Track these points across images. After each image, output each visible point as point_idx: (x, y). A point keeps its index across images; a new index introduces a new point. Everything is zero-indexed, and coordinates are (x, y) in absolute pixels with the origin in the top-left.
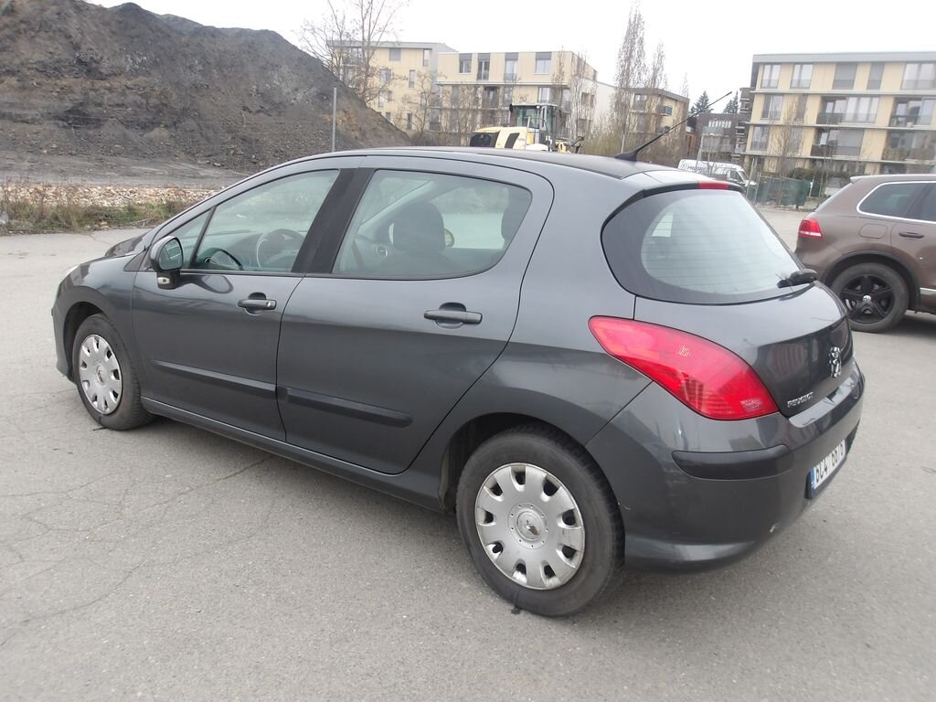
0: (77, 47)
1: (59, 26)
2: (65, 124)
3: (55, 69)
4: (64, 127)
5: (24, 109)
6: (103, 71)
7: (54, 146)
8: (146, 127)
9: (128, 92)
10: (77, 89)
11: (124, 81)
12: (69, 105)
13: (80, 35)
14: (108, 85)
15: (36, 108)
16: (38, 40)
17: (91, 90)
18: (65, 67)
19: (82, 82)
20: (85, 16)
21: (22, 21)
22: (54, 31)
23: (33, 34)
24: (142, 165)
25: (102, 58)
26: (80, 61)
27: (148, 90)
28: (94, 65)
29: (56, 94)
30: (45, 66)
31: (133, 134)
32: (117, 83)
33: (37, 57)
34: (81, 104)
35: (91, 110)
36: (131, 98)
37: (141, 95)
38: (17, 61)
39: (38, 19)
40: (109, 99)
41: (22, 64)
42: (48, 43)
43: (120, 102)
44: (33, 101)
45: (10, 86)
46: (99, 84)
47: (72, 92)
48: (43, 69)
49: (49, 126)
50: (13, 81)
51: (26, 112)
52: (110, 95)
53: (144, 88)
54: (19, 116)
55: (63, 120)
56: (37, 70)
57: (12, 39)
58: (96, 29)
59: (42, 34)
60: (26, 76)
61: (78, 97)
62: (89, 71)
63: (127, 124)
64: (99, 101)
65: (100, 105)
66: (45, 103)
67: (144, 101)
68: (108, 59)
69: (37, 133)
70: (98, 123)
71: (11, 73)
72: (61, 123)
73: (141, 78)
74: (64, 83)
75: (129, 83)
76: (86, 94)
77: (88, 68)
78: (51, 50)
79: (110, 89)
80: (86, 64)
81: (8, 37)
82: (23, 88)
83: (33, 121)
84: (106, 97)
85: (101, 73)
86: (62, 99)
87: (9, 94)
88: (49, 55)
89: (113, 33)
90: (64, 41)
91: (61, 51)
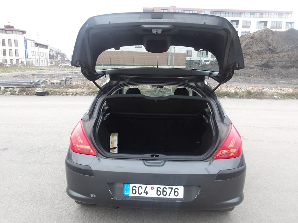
0: (270, 45)
1: (265, 39)
2: (262, 68)
3: (262, 52)
4: (261, 69)
5: (250, 64)
6: (277, 51)
7: (256, 75)
8: (288, 68)
9: (284, 57)
10: (267, 58)
11: (283, 54)
12: (263, 62)
13: (272, 41)
14: (278, 55)
15: (254, 64)
16: (258, 44)
17: (272, 57)
18: (265, 51)
19: (269, 55)
20: (275, 35)
21: (255, 40)
22: (264, 41)
23: (257, 43)
24: (282, 80)
25: (277, 47)
26: (270, 49)
27: (291, 56)
28: (274, 50)
29: (260, 60)
30: (259, 52)
31: (283, 71)
32: (281, 55)
33: (257, 49)
34: (267, 62)
35: (271, 63)
36: (285, 59)
37: (289, 58)
38: (251, 51)
39: (260, 38)
40: (277, 60)
41: (252, 52)
42: (261, 45)
43: (281, 61)
44: (254, 62)
45: (248, 58)
46: (275, 55)
47: (265, 58)
48: (258, 53)
49: (257, 69)
50: (249, 57)
51: (250, 65)
52: (278, 59)
53: (290, 55)
54: (248, 66)
55: (261, 67)
56: (256, 53)
57: (251, 45)
58: (278, 39)
59: (260, 43)
60: (253, 55)
61: (267, 60)
62: (272, 52)
63: (282, 67)
64: (274, 61)
65: (274, 62)
66: (257, 62)
67: (290, 60)
68: (279, 47)
69: (252, 71)
70: (272, 67)
71: (249, 55)
72: (260, 68)
73: (290, 52)
74: (263, 56)
75: (285, 54)
76: (270, 59)
77: (272, 51)
78: (262, 47)
79: (278, 57)
80: (271, 50)
81: (250, 45)
82: (251, 59)
83: (252, 68)
84: (276, 59)
85: (276, 52)
86: (262, 61)
87: (247, 61)
88: (261, 48)
89: (283, 39)
90: (266, 43)
91: (264, 47)
